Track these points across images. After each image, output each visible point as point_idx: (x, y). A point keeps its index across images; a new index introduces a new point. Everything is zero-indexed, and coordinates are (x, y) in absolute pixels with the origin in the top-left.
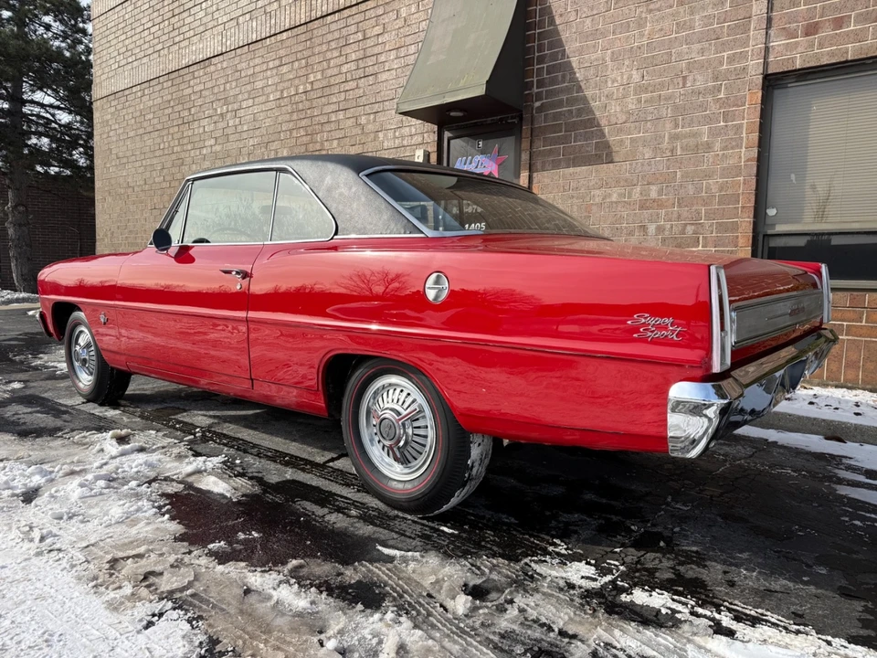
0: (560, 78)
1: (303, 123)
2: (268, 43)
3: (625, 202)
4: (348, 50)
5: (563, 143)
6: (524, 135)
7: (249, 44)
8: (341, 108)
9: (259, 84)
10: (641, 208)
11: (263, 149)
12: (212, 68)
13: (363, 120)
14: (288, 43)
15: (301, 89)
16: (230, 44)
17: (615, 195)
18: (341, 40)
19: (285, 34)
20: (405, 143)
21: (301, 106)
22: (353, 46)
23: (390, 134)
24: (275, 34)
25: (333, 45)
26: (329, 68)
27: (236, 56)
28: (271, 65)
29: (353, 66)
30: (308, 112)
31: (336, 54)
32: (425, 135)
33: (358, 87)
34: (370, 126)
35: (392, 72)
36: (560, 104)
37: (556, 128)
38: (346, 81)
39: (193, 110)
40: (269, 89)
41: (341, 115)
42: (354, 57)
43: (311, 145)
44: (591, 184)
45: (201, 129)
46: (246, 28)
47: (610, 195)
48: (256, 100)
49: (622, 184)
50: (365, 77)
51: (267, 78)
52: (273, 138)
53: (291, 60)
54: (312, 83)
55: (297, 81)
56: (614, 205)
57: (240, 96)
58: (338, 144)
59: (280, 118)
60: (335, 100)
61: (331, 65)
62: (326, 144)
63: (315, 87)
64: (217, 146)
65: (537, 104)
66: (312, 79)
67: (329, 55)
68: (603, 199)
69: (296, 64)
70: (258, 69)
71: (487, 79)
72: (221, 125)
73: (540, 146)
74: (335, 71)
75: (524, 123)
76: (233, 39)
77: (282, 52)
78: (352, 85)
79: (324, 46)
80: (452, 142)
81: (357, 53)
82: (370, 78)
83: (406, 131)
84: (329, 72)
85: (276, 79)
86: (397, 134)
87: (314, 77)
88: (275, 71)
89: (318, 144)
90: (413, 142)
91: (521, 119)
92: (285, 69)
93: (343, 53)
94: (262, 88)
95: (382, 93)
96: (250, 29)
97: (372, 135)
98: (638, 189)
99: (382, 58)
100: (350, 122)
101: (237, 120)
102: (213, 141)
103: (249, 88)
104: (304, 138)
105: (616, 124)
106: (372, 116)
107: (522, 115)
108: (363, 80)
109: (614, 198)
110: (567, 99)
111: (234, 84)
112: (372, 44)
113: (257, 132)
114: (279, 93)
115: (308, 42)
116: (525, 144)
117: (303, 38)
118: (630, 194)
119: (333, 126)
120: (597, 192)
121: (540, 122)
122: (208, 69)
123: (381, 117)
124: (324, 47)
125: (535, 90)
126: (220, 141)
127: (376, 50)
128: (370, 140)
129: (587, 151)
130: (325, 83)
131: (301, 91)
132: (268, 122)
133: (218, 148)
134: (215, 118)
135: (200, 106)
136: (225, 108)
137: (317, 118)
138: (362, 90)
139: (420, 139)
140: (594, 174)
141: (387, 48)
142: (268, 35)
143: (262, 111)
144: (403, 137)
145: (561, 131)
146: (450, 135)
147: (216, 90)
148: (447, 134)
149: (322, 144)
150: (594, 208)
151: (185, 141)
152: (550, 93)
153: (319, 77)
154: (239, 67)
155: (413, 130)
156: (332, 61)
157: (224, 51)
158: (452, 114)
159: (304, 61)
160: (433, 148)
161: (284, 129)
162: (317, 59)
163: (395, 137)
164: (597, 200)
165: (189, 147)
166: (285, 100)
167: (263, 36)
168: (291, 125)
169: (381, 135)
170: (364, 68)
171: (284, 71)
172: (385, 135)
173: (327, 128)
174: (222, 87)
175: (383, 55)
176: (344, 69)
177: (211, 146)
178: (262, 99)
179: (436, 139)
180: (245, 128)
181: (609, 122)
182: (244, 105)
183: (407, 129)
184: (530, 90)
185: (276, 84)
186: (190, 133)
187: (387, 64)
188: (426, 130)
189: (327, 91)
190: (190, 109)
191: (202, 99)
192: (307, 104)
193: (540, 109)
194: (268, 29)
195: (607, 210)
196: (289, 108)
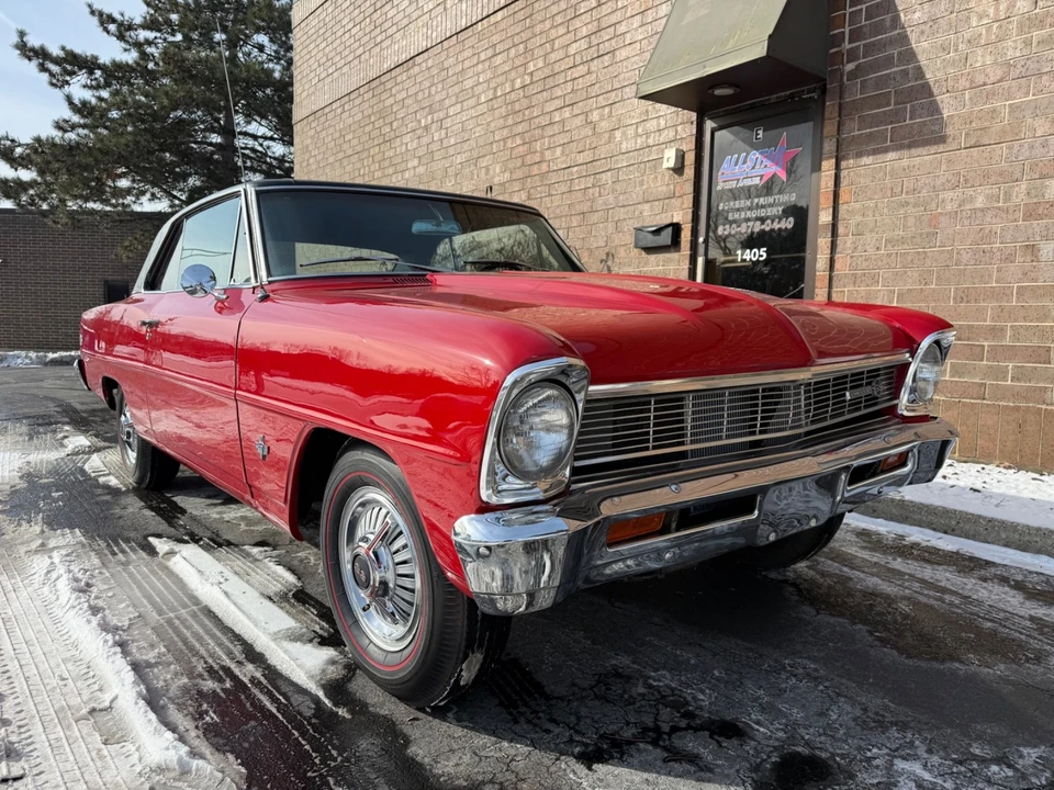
0: (888, 23)
1: (520, 128)
2: (480, 28)
3: (999, 208)
4: (577, 23)
5: (892, 123)
6: (827, 114)
7: (457, 33)
8: (567, 103)
9: (469, 84)
10: (1028, 216)
11: (472, 167)
12: (416, 69)
13: (595, 116)
14: (503, 25)
15: (518, 83)
16: (436, 36)
17: (981, 199)
18: (569, 11)
19: (500, 13)
20: (651, 142)
21: (517, 107)
22: (583, 17)
23: (631, 131)
24: (488, 16)
25: (559, 19)
26: (553, 50)
27: (443, 51)
28: (483, 57)
29: (583, 44)
30: (527, 112)
31: (562, 30)
32: (679, 128)
33: (589, 73)
34: (603, 124)
35: (634, 45)
36: (889, 62)
37: (883, 100)
38: (575, 66)
39: (395, 124)
40: (480, 87)
41: (567, 113)
42: (584, 31)
43: (529, 157)
44: (939, 182)
45: (404, 147)
46: (454, 12)
47: (972, 199)
48: (465, 104)
49: (993, 179)
50: (599, 57)
51: (478, 74)
52: (483, 152)
53: (506, 47)
54: (531, 74)
55: (513, 74)
56: (979, 214)
57: (447, 101)
58: (563, 152)
59: (492, 125)
60: (559, 93)
61: (556, 46)
62: (547, 153)
63: (535, 79)
64: (421, 168)
65: (850, 67)
66: (532, 69)
67: (553, 34)
68: (960, 206)
69: (513, 51)
70: (467, 64)
71: (770, 31)
72: (425, 140)
73: (853, 130)
74: (561, 54)
75: (827, 98)
76: (439, 29)
77: (496, 39)
78: (582, 69)
79: (547, 22)
80: (717, 134)
81: (589, 26)
82: (606, 57)
83: (651, 126)
84: (553, 57)
85: (489, 74)
86: (640, 130)
87: (534, 66)
88: (487, 64)
89: (538, 154)
90: (662, 140)
91: (824, 91)
92: (498, 60)
93: (571, 28)
94: (472, 88)
95: (622, 76)
96: (459, 13)
97: (606, 135)
98: (1024, 186)
99: (622, 28)
100: (579, 121)
101: (443, 132)
102: (416, 162)
103: (457, 89)
104: (521, 148)
105: (984, 84)
106: (607, 110)
107: (825, 85)
108: (595, 62)
109: (980, 202)
110: (900, 53)
111: (440, 86)
112: (609, 11)
113: (466, 146)
114: (491, 92)
115: (528, 20)
116: (830, 128)
117: (521, 15)
118: (1008, 197)
119: (556, 128)
120: (949, 195)
121: (855, 93)
122: (411, 71)
123: (619, 110)
124: (548, 24)
125: (847, 46)
126: (424, 160)
127: (614, 19)
128: (603, 142)
129: (932, 132)
130: (547, 71)
131: (517, 86)
132: (479, 131)
133: (421, 170)
134: (419, 132)
135: (403, 118)
136: (429, 117)
137: (537, 121)
138: (594, 76)
139: (671, 134)
140: (944, 167)
141: (628, 14)
142: (480, 18)
143: (472, 118)
144: (647, 135)
145: (888, 104)
146: (714, 125)
147: (420, 96)
148: (709, 125)
149: (542, 154)
150: (944, 220)
151: (387, 163)
152: (869, 49)
153: (541, 64)
154: (446, 65)
155: (662, 122)
156: (557, 42)
157: (429, 46)
158: (718, 92)
159: (522, 46)
160: (689, 146)
161: (497, 139)
162: (538, 40)
163: (637, 135)
164: (949, 208)
165: (391, 171)
166: (499, 100)
167: (474, 21)
168: (505, 132)
169: (618, 134)
170: (598, 44)
171: (498, 62)
172: (624, 134)
173: (549, 131)
174: (427, 91)
175: (624, 23)
176: (572, 50)
177: (414, 168)
178: (472, 102)
179: (694, 131)
180: (452, 141)
181: (972, 81)
182: (451, 111)
183: (654, 122)
184: (839, 46)
185: (488, 81)
186: (391, 153)
187: (628, 36)
188: (680, 120)
189: (550, 82)
190: (391, 123)
191: (404, 110)
192: (525, 102)
193: (853, 75)
194: (479, 11)
195: (966, 222)
196: (503, 111)
